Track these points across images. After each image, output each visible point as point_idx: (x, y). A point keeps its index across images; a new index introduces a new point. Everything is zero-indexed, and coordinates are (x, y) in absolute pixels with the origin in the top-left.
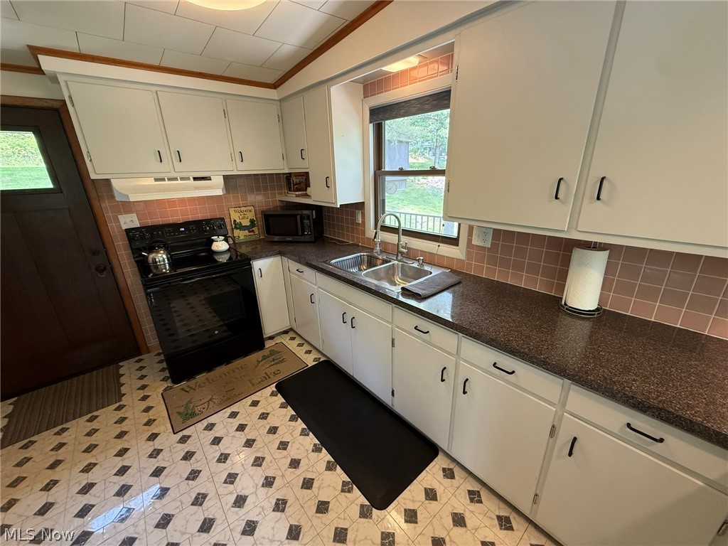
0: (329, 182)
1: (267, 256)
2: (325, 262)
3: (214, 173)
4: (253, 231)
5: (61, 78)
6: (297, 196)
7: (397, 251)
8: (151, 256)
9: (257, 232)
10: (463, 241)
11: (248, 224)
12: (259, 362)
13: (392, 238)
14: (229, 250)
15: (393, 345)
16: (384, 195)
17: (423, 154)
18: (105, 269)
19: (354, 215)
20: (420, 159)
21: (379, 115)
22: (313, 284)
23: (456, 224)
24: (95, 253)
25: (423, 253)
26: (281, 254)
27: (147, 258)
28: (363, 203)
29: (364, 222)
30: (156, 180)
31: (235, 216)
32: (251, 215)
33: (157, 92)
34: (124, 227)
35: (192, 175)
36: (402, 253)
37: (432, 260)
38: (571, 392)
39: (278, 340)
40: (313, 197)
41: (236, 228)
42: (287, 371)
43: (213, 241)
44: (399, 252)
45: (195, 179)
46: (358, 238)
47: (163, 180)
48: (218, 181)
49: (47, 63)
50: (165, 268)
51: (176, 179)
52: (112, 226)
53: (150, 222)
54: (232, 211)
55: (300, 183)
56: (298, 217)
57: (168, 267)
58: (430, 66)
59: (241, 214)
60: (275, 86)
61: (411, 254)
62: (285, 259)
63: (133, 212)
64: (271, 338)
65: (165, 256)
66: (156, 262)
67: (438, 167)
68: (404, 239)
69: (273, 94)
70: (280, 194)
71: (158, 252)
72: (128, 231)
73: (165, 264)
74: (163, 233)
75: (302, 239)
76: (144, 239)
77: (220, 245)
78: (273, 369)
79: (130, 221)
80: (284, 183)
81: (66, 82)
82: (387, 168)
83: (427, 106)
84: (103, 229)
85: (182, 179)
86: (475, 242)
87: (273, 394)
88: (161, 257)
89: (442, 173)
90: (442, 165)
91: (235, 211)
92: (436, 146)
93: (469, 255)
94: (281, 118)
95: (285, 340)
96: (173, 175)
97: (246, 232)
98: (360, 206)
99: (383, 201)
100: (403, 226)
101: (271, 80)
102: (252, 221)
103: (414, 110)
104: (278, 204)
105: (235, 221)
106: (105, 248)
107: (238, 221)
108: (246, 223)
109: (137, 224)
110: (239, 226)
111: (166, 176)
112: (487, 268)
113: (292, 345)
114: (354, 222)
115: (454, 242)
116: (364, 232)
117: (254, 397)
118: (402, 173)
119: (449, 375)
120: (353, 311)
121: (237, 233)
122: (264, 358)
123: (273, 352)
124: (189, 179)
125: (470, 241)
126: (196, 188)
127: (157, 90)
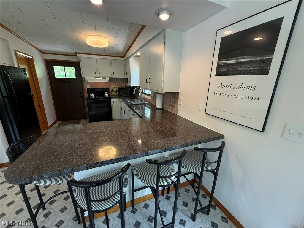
0: (130, 80)
1: (115, 98)
3: (106, 77)
5: (80, 57)
9: (117, 93)
11: (116, 91)
14: (108, 96)
18: (82, 97)
22: (122, 105)
23: (150, 91)
24: (81, 93)
26: (119, 98)
27: (90, 95)
28: (139, 86)
30: (94, 78)
31: (112, 88)
40: (128, 84)
41: (112, 91)
43: (105, 93)
45: (102, 78)
48: (108, 79)
49: (78, 55)
51: (98, 78)
52: (85, 87)
53: (93, 87)
54: (112, 87)
56: (125, 89)
59: (114, 88)
60: (123, 57)
63: (89, 85)
72: (88, 89)
74: (95, 90)
75: (126, 95)
76: (90, 91)
79: (89, 87)
84: (83, 88)
86: (152, 95)
88: (93, 95)
93: (151, 98)
94: (125, 64)
97: (115, 93)
102: (117, 90)
104: (125, 86)
106: (83, 92)
107: (113, 90)
110: (113, 91)
111: (96, 77)
121: (112, 92)
126: (103, 80)
127: (97, 59)
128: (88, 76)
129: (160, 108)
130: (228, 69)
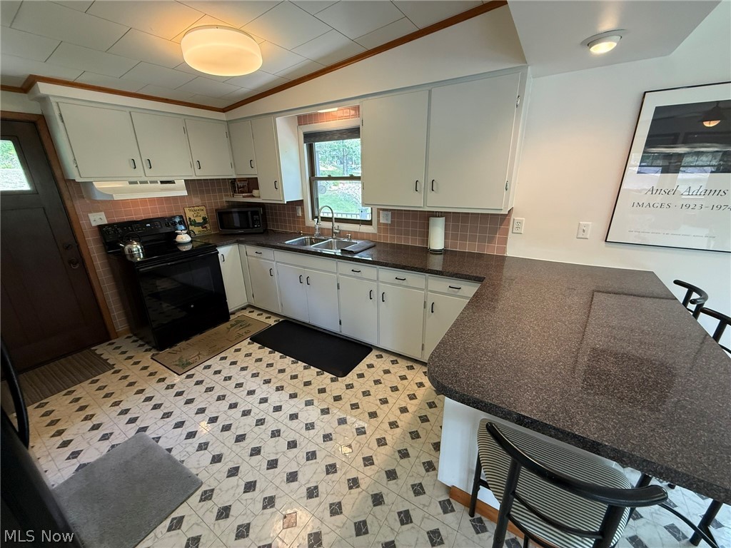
0: (277, 185)
1: (227, 244)
2: (281, 243)
3: (179, 178)
4: (206, 227)
5: (53, 100)
6: (244, 197)
7: (332, 233)
8: (127, 248)
9: (209, 228)
10: (375, 222)
11: (201, 221)
12: (229, 329)
13: (328, 225)
14: (191, 242)
15: (338, 288)
16: (317, 195)
17: (332, 163)
18: (77, 262)
19: (295, 210)
20: (329, 167)
21: (311, 139)
22: (271, 260)
23: (370, 208)
24: (68, 247)
25: (349, 232)
26: (239, 242)
27: (123, 248)
28: (302, 201)
29: (303, 215)
30: (130, 183)
31: (190, 214)
32: (203, 214)
33: (130, 112)
34: (94, 224)
35: (159, 179)
36: (336, 233)
37: (356, 235)
38: (429, 281)
39: (239, 314)
40: (262, 197)
41: (191, 225)
42: (255, 330)
43: (177, 234)
44: (333, 232)
45: (162, 182)
46: (299, 228)
47: (136, 183)
48: (181, 184)
50: (140, 257)
51: (146, 182)
52: (83, 222)
53: (116, 219)
54: (187, 210)
55: (243, 187)
56: (249, 213)
57: (142, 257)
58: (345, 111)
59: (195, 213)
60: (224, 110)
61: (341, 234)
62: (243, 246)
63: (101, 211)
64: (233, 313)
65: (139, 247)
66: (132, 252)
67: (355, 175)
68: (336, 225)
69: (222, 116)
70: (225, 196)
71: (132, 243)
72: (98, 227)
73: (139, 253)
74: (132, 228)
75: (254, 231)
77: (183, 237)
78: (243, 331)
79: (98, 219)
80: (229, 186)
81: (57, 103)
82: (318, 175)
83: (345, 136)
84: (75, 226)
85: (151, 182)
86: (381, 222)
87: (249, 343)
89: (358, 178)
90: (358, 173)
91: (190, 210)
92: (344, 156)
93: (379, 229)
94: (229, 135)
95: (246, 313)
96: (145, 179)
97: (200, 228)
98: (300, 203)
99: (317, 199)
100: (335, 216)
101: (222, 107)
102: (204, 219)
103: (336, 137)
104: (225, 204)
105: (190, 218)
106: (76, 242)
107: (192, 218)
108: (199, 220)
109: (105, 222)
110: (196, 224)
111: (138, 180)
112: (390, 229)
113: (254, 315)
114: (295, 215)
115: (369, 223)
116: (304, 222)
117: (237, 347)
118: (330, 178)
119: (374, 295)
120: (308, 273)
121: (192, 228)
122: (232, 326)
123: (237, 322)
124: (157, 182)
125: (379, 221)
126: (162, 190)
127: (131, 111)
128: (104, 179)
129: (440, 251)
130: (670, 163)
